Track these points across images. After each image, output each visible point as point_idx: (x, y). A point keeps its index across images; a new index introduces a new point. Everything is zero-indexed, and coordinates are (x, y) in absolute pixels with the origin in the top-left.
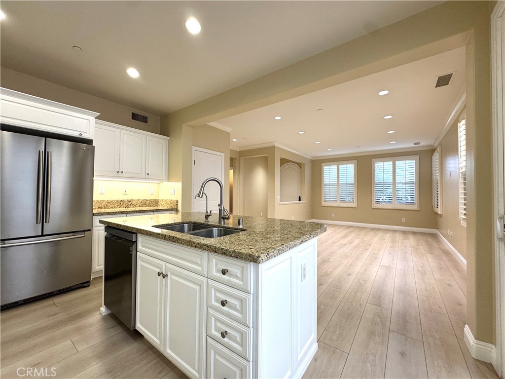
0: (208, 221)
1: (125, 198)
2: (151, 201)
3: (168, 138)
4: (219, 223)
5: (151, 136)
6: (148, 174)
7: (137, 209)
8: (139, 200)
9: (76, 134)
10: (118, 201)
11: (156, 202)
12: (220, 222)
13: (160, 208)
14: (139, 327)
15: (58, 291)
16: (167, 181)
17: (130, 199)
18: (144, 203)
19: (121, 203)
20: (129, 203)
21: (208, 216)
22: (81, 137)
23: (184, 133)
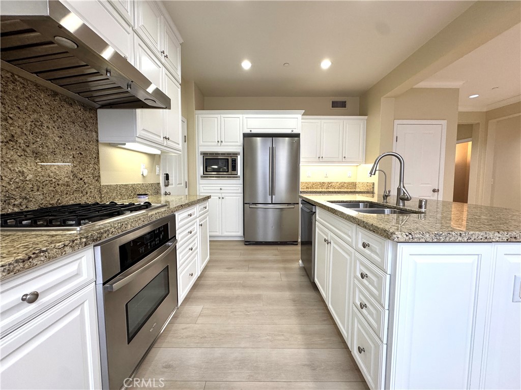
0: (387, 202)
1: (326, 180)
2: (349, 183)
3: (366, 117)
4: (397, 205)
5: (347, 119)
6: (345, 157)
7: (336, 190)
8: (337, 183)
9: (289, 131)
10: (320, 183)
11: (354, 185)
12: (398, 203)
13: (358, 190)
14: (316, 280)
15: (281, 242)
16: (364, 162)
17: (330, 181)
18: (342, 185)
19: (322, 184)
20: (330, 184)
21: (387, 196)
22: (293, 133)
23: (384, 107)
